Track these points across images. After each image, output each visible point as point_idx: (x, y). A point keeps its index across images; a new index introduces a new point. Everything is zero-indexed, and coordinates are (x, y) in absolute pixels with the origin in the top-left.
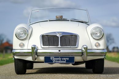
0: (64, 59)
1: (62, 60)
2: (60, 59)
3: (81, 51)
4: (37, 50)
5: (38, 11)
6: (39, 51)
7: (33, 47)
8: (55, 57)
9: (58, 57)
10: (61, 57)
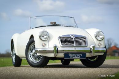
0: (79, 55)
1: (77, 56)
2: (75, 55)
3: (89, 49)
4: (58, 48)
5: (36, 18)
6: (59, 49)
7: (55, 46)
8: (72, 54)
9: (74, 54)
10: (76, 54)
